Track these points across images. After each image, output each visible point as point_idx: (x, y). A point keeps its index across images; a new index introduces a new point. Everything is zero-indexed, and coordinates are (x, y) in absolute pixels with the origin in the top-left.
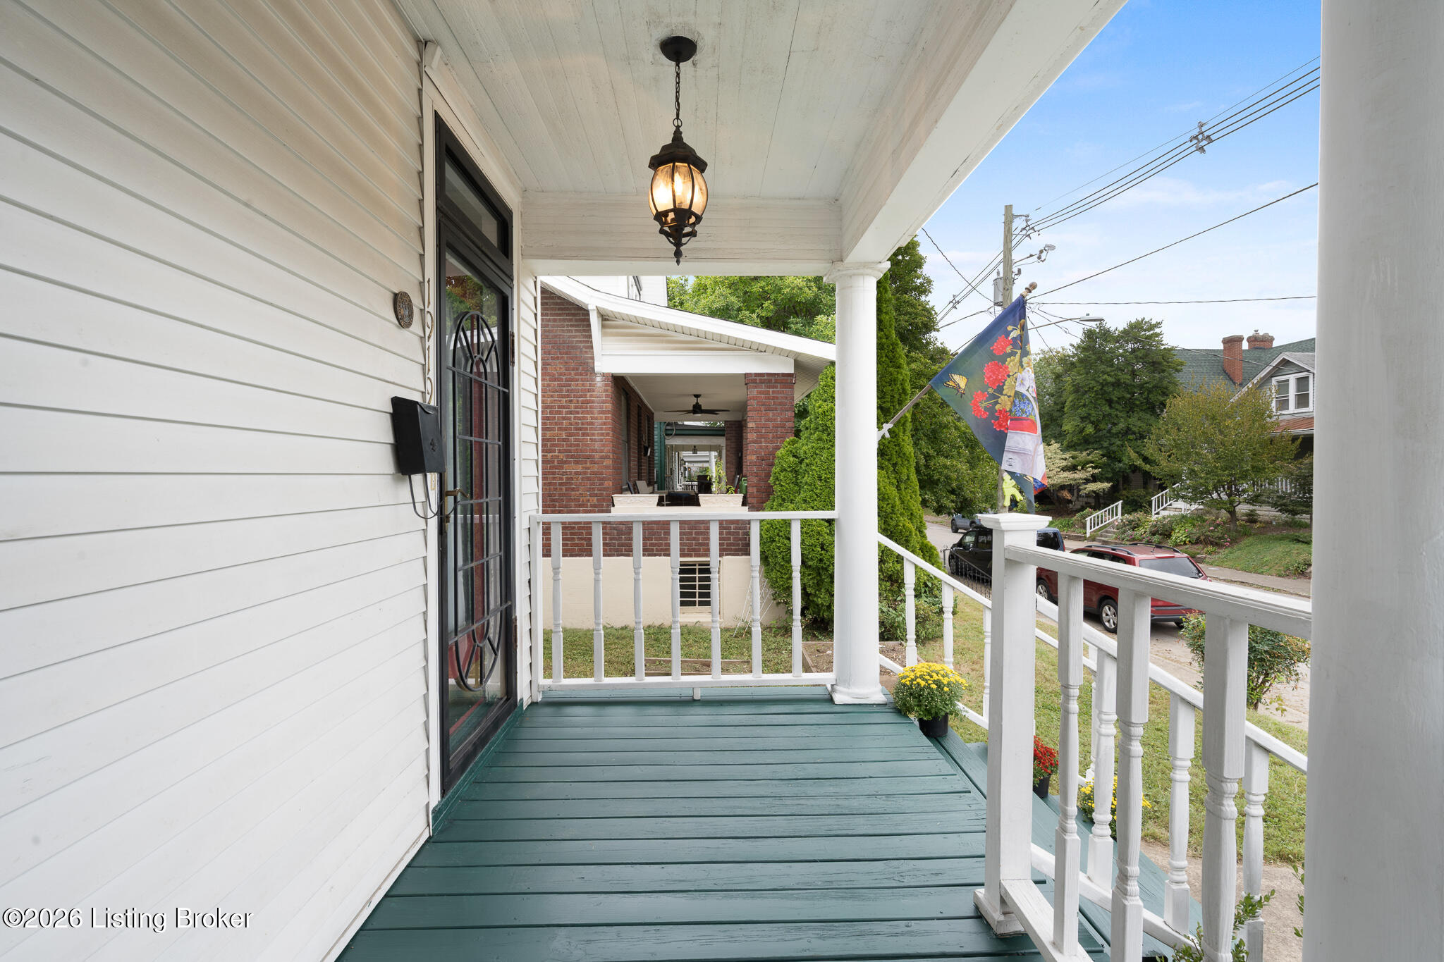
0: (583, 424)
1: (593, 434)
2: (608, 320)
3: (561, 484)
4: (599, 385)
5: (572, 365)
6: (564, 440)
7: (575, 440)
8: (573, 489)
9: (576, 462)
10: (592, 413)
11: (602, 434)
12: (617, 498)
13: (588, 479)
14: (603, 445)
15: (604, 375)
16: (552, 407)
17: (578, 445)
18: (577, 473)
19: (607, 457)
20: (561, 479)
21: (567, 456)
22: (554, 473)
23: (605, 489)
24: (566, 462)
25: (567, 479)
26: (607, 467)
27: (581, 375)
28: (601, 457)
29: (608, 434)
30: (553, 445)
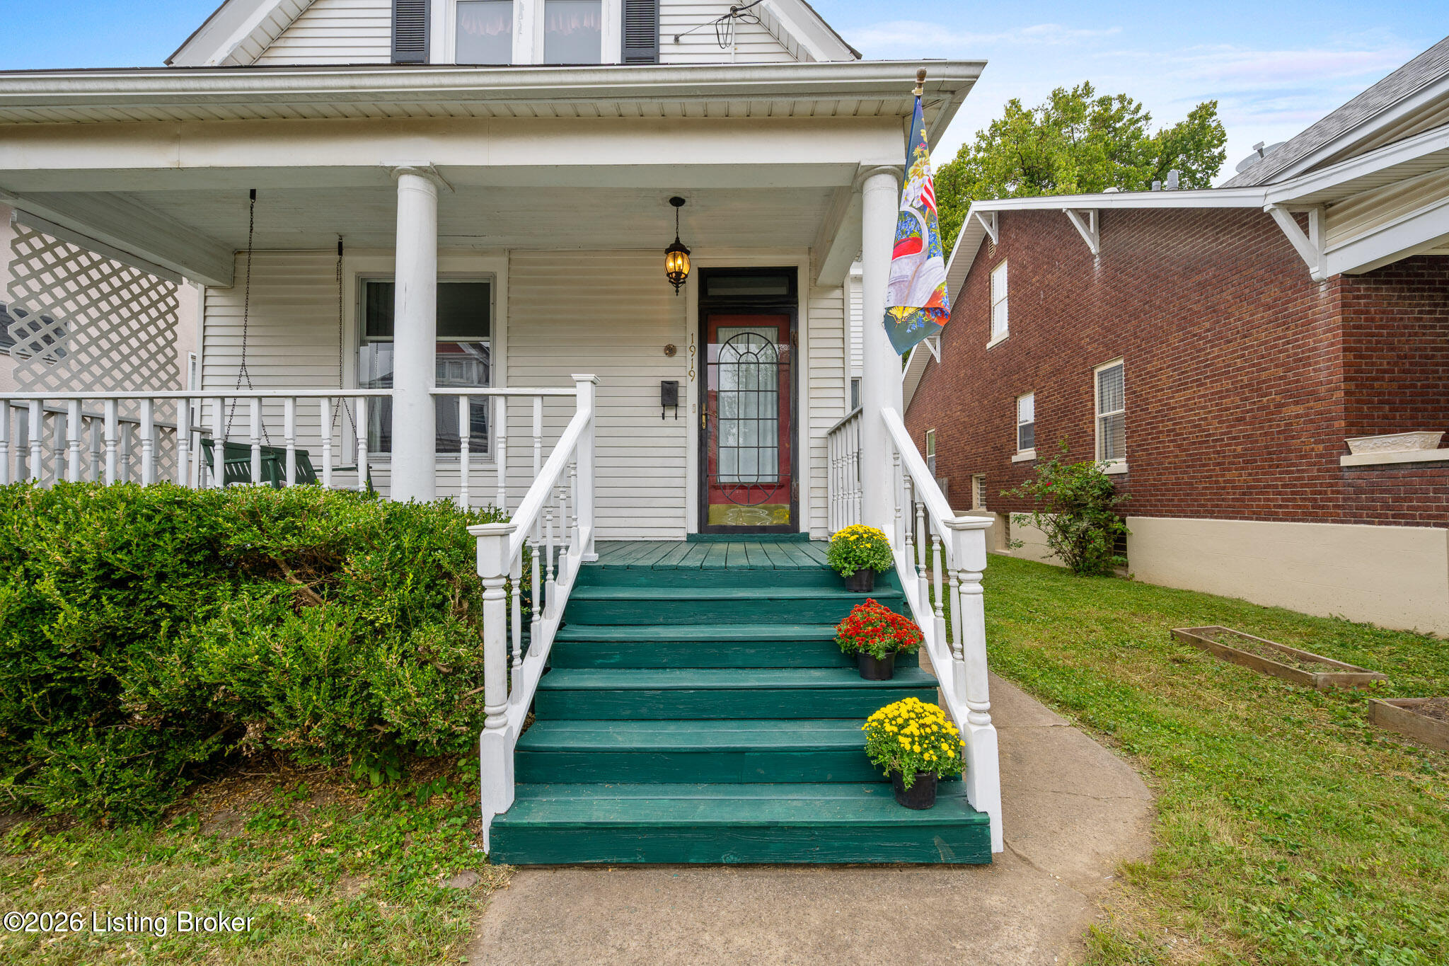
0: (1303, 352)
1: (1316, 363)
2: (1331, 205)
3: (1279, 432)
4: (1323, 295)
5: (1289, 283)
6: (1281, 378)
7: (1295, 375)
8: (1293, 437)
9: (1296, 403)
10: (1315, 335)
11: (1329, 360)
12: (1353, 443)
13: (1312, 421)
14: (1331, 374)
15: (1331, 281)
16: (1266, 342)
17: (1298, 381)
18: (1297, 416)
19: (1337, 388)
20: (1278, 426)
21: (1284, 398)
22: (1270, 421)
23: (1334, 433)
24: (1283, 405)
25: (1286, 425)
26: (1336, 403)
27: (1300, 290)
28: (1329, 390)
29: (1337, 358)
30: (1268, 387)
